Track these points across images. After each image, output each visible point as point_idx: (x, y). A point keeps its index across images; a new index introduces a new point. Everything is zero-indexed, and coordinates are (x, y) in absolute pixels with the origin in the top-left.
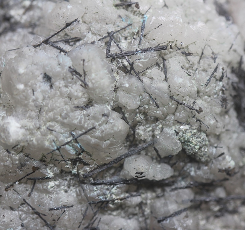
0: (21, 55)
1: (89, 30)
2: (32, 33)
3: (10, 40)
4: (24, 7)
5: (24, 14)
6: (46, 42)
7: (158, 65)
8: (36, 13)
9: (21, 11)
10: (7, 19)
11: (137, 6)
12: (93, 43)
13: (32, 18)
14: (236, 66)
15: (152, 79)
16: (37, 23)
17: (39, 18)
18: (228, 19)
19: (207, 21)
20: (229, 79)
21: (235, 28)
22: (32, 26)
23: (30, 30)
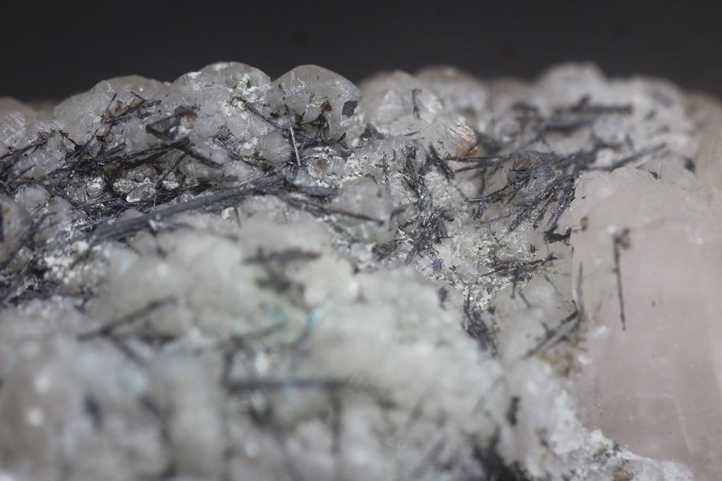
0: (48, 352)
1: (196, 322)
2: (81, 309)
3: (35, 317)
4: (73, 252)
5: (72, 267)
6: (106, 332)
7: (322, 416)
8: (95, 270)
9: (67, 261)
10: (37, 271)
11: (301, 289)
12: (198, 352)
13: (86, 277)
14: (484, 444)
15: (305, 444)
16: (95, 290)
17: (102, 281)
18: (483, 347)
19: (441, 343)
20: (464, 469)
21: (496, 368)
22: (84, 293)
23: (79, 302)
